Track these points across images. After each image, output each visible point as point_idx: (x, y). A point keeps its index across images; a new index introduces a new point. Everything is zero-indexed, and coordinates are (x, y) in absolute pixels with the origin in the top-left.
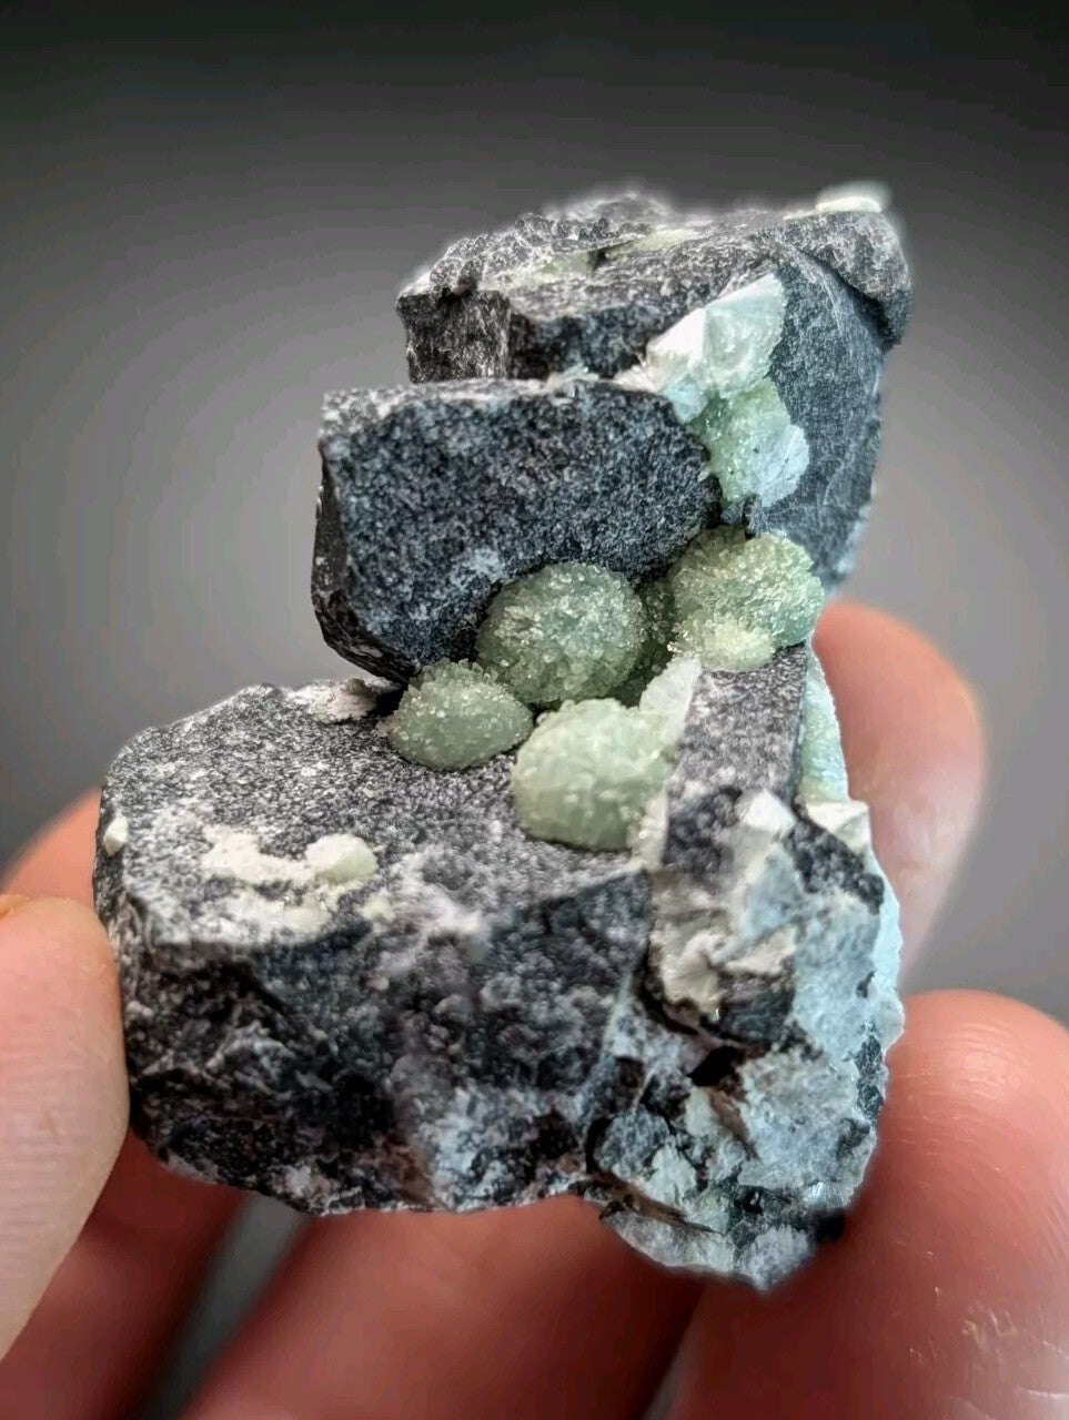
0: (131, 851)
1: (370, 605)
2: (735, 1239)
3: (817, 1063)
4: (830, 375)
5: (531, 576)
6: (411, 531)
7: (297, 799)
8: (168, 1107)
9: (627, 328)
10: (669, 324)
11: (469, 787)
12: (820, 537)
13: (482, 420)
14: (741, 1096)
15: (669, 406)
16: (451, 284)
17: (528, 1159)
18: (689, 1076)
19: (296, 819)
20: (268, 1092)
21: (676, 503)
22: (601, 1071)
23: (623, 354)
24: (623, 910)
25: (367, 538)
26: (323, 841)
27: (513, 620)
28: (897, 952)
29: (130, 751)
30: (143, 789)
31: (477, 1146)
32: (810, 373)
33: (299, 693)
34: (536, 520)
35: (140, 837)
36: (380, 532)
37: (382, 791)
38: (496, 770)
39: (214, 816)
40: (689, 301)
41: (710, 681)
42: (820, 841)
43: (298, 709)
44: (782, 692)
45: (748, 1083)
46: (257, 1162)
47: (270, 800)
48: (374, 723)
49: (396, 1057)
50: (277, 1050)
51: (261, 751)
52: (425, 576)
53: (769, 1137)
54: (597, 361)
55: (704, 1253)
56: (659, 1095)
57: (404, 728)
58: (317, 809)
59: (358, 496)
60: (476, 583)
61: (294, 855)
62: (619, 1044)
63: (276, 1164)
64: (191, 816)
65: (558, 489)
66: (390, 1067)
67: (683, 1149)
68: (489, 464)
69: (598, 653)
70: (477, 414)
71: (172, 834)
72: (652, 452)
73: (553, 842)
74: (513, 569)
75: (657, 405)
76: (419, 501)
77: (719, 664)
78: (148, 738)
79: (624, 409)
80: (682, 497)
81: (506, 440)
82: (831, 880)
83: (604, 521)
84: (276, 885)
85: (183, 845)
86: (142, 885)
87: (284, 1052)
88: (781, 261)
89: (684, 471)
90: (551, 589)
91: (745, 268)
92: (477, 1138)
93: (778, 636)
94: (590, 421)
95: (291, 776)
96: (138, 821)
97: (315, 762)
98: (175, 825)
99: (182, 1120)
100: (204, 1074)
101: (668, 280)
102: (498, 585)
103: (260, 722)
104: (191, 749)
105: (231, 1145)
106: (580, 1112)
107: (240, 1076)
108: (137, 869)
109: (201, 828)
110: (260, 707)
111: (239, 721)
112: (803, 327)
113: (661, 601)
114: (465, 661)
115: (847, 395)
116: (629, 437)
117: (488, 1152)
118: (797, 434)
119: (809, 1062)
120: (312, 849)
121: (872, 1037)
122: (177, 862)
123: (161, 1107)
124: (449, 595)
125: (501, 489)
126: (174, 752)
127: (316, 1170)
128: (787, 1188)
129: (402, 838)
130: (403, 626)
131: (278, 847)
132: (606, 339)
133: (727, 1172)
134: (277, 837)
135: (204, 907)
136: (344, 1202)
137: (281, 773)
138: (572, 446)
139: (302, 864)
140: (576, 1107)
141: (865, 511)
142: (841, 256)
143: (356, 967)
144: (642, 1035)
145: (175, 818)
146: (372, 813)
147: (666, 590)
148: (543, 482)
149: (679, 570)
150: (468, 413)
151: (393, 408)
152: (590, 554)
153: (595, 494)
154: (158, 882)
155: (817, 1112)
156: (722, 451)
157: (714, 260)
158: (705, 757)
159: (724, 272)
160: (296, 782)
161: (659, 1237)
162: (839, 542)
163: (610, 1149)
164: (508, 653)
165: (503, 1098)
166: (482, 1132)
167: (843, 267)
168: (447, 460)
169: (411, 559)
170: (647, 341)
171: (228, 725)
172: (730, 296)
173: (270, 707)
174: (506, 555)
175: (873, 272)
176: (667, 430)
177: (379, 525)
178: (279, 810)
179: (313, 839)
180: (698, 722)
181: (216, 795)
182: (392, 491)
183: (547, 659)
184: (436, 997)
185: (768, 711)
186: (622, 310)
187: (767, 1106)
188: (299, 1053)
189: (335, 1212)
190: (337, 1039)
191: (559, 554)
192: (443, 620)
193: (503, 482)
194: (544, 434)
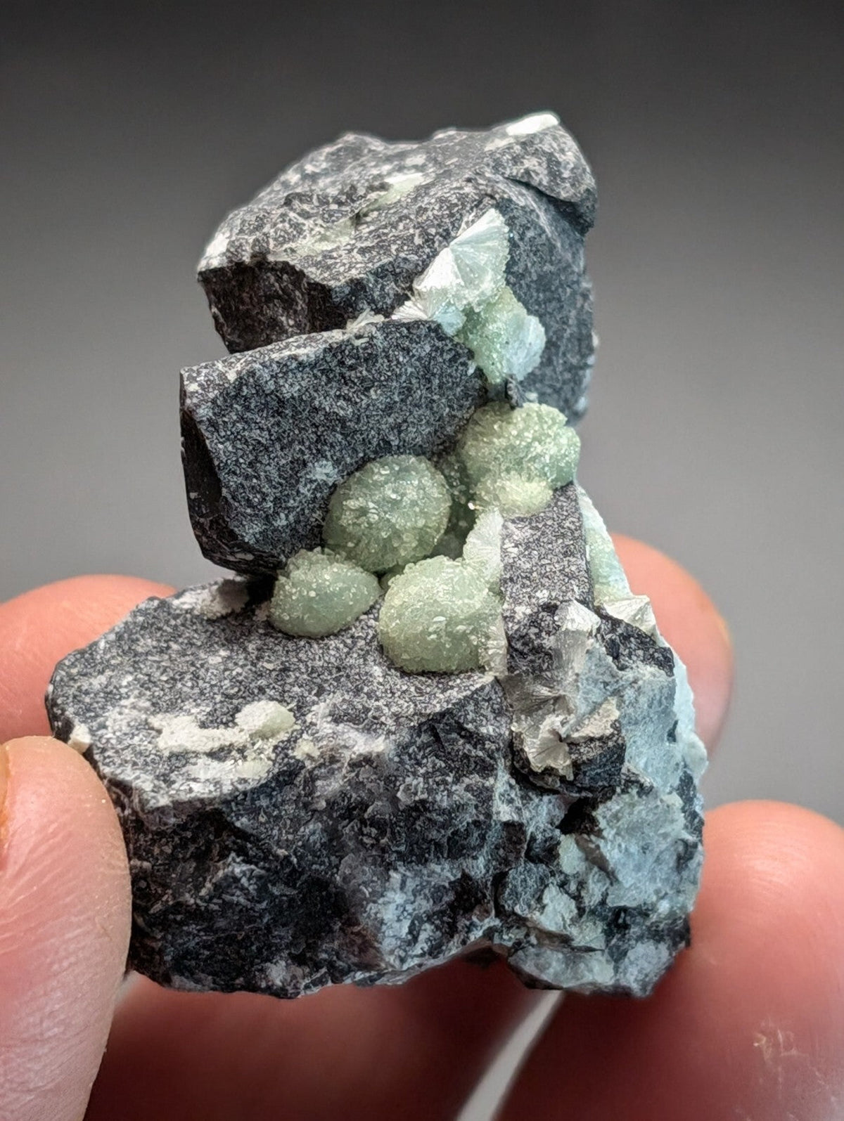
0: (98, 748)
1: (244, 523)
2: (612, 957)
3: (650, 797)
4: (548, 267)
5: (357, 474)
6: (265, 460)
7: (213, 682)
8: (170, 937)
9: (396, 275)
10: (425, 265)
11: (346, 645)
12: (561, 389)
13: (304, 367)
14: (599, 834)
15: (439, 326)
16: (244, 258)
17: (449, 917)
18: (557, 827)
19: (218, 698)
20: (249, 905)
21: (454, 395)
22: (493, 836)
23: (397, 295)
24: (488, 712)
25: (234, 473)
26: (247, 709)
27: (351, 510)
28: (690, 703)
29: (64, 673)
30: (87, 700)
31: (410, 914)
32: (533, 271)
33: (182, 600)
34: (355, 432)
35: (101, 737)
36: (243, 466)
37: (279, 662)
38: (362, 628)
39: (152, 709)
40: (436, 245)
41: (511, 526)
42: (620, 631)
43: (187, 612)
44: (567, 524)
45: (602, 824)
46: (243, 966)
47: (192, 688)
48: (253, 612)
49: (341, 858)
50: (253, 871)
51: (170, 651)
52: (281, 492)
53: (624, 864)
54: (380, 305)
55: (591, 971)
56: (537, 849)
57: (284, 611)
58: (232, 687)
59: (222, 443)
60: (319, 488)
61: (226, 725)
62: (504, 812)
63: (258, 964)
64: (135, 713)
65: (368, 405)
66: (337, 867)
67: (563, 885)
68: (315, 398)
69: (421, 523)
70: (300, 364)
71: (125, 729)
72: (432, 363)
73: (423, 674)
74: (343, 471)
75: (429, 328)
76: (268, 437)
77: (514, 512)
78: (73, 660)
79: (407, 337)
80: (459, 390)
81: (324, 378)
82: (634, 658)
83: (405, 421)
84: (222, 749)
85: (137, 735)
86: (118, 771)
87: (258, 871)
88: (497, 196)
89: (456, 370)
90: (376, 481)
91: (472, 209)
92: (409, 908)
93: (552, 481)
94: (384, 351)
95: (202, 665)
96: (95, 724)
97: (217, 651)
98: (124, 723)
99: (180, 945)
100: (199, 901)
101: (417, 231)
102: (335, 486)
103: (159, 629)
104: (113, 662)
105: (220, 957)
106: (484, 871)
107: (227, 897)
108: (108, 760)
109: (146, 720)
110: (154, 617)
111: (142, 632)
112: (522, 239)
113: (456, 471)
114: (319, 549)
115: (563, 278)
116: (414, 356)
117: (418, 918)
118: (533, 321)
119: (644, 797)
120: (239, 717)
121: (685, 772)
122: (138, 749)
123: (164, 938)
124: (300, 502)
125: (327, 414)
126: (99, 667)
127: (289, 961)
128: (645, 904)
129: (306, 694)
130: (269, 533)
131: (212, 722)
132: (382, 289)
133: (597, 898)
134: (209, 714)
135: (173, 776)
136: (315, 983)
137: (193, 664)
138: (374, 372)
139: (236, 730)
140: (479, 867)
141: (591, 360)
142: (537, 174)
143: (299, 796)
144: (518, 803)
145: (122, 717)
146: (277, 681)
147: (458, 462)
148: (356, 403)
149: (465, 443)
150: (294, 365)
151: (238, 373)
152: (399, 447)
153: (395, 402)
154: (129, 766)
155: (656, 838)
156: (483, 350)
157: (448, 208)
158: (524, 586)
159: (458, 216)
160: (207, 670)
161: (554, 964)
162: (576, 388)
163: (509, 894)
164: (351, 537)
165: (425, 872)
166: (412, 903)
167: (540, 183)
168: (283, 402)
169: (269, 481)
170: (412, 282)
171: (134, 637)
172: (465, 234)
173: (162, 615)
174: (337, 462)
175: (563, 180)
176: (440, 344)
177: (241, 461)
178: (202, 693)
179: (237, 710)
180: (511, 561)
181: (148, 693)
182: (246, 433)
183: (384, 535)
184: (363, 806)
185: (560, 541)
186: (390, 263)
187: (619, 839)
188: (268, 870)
189: (308, 992)
190: (295, 853)
191: (376, 452)
192: (297, 522)
193: (328, 409)
194: (351, 368)
